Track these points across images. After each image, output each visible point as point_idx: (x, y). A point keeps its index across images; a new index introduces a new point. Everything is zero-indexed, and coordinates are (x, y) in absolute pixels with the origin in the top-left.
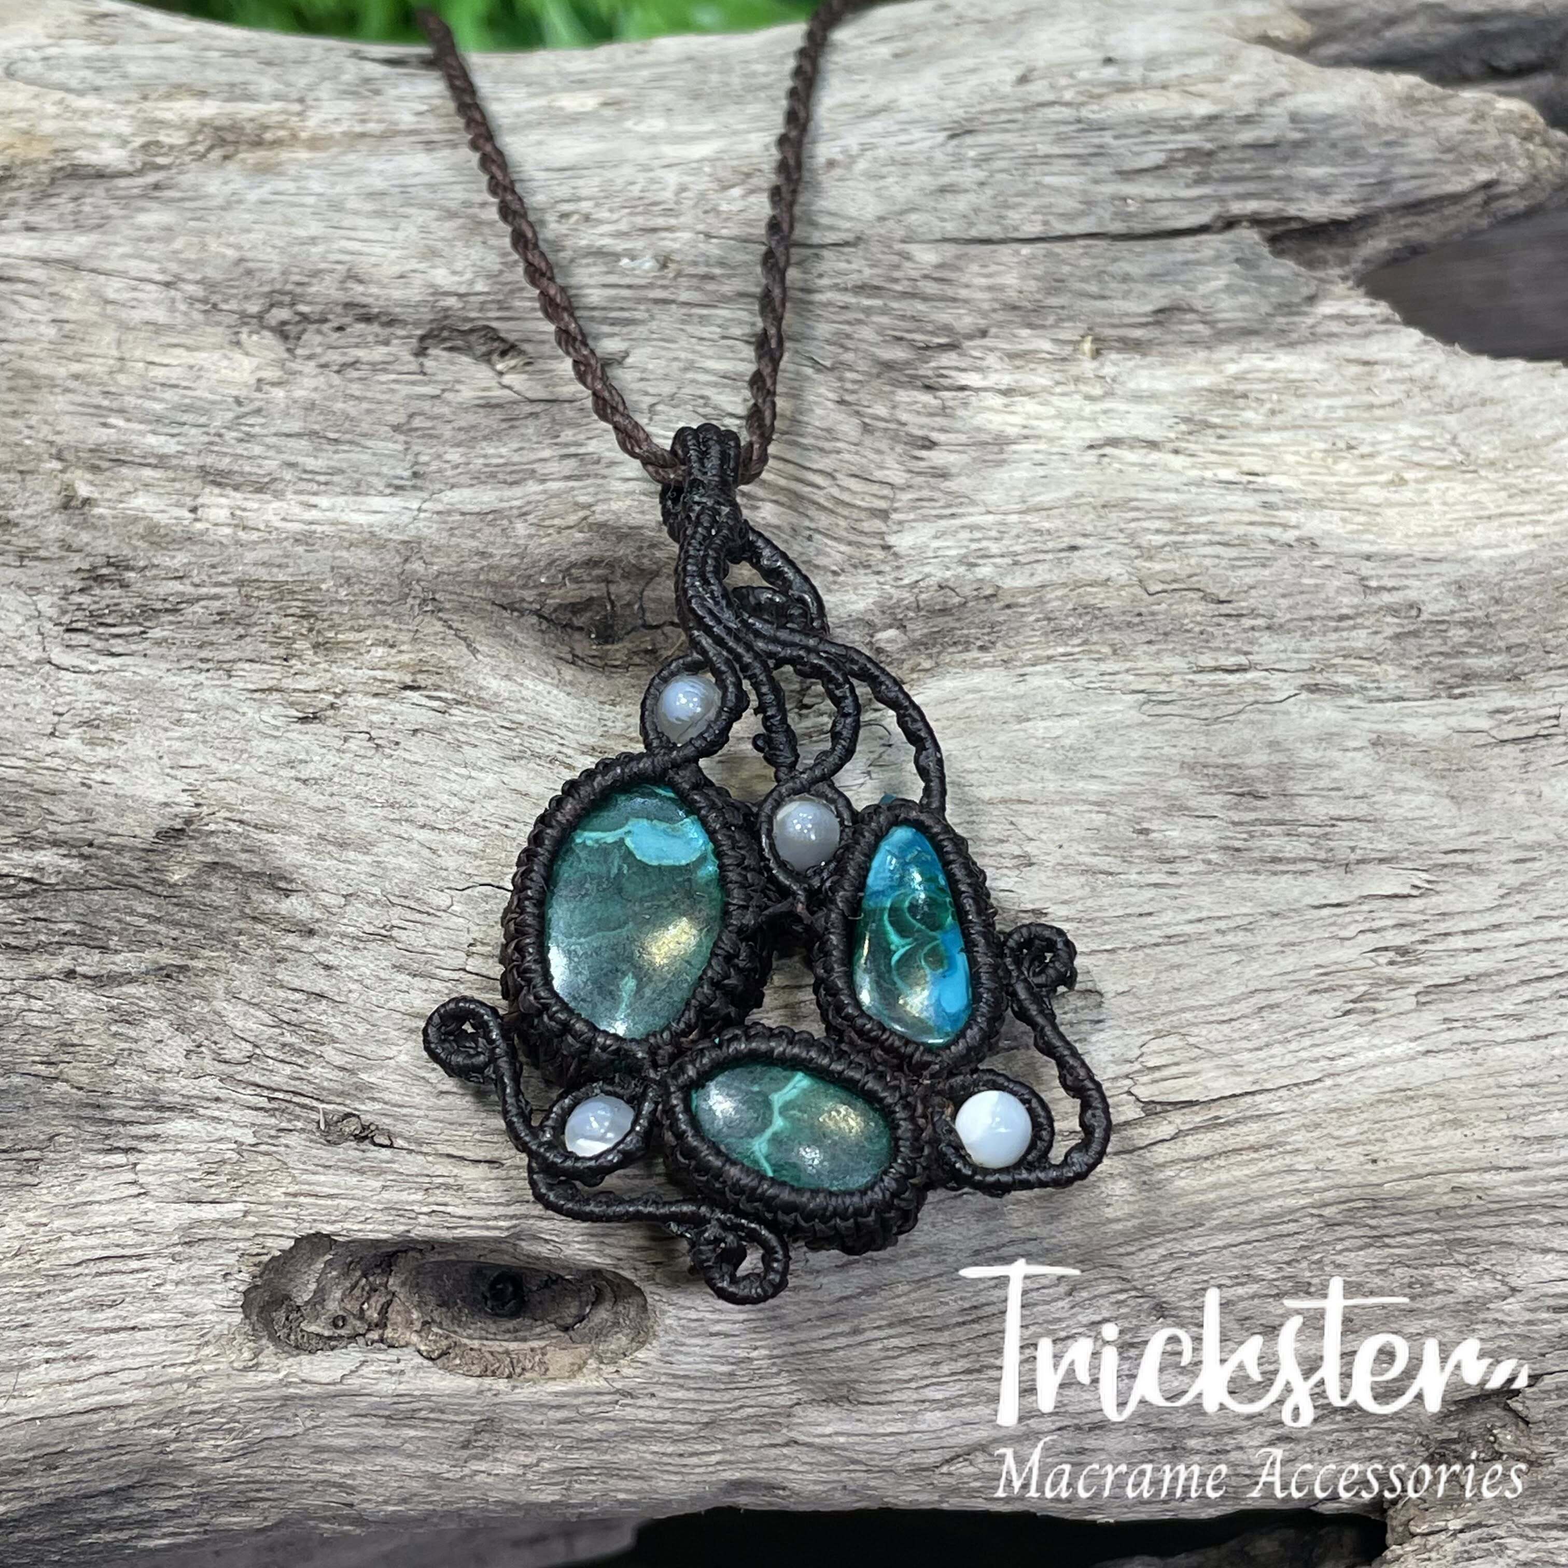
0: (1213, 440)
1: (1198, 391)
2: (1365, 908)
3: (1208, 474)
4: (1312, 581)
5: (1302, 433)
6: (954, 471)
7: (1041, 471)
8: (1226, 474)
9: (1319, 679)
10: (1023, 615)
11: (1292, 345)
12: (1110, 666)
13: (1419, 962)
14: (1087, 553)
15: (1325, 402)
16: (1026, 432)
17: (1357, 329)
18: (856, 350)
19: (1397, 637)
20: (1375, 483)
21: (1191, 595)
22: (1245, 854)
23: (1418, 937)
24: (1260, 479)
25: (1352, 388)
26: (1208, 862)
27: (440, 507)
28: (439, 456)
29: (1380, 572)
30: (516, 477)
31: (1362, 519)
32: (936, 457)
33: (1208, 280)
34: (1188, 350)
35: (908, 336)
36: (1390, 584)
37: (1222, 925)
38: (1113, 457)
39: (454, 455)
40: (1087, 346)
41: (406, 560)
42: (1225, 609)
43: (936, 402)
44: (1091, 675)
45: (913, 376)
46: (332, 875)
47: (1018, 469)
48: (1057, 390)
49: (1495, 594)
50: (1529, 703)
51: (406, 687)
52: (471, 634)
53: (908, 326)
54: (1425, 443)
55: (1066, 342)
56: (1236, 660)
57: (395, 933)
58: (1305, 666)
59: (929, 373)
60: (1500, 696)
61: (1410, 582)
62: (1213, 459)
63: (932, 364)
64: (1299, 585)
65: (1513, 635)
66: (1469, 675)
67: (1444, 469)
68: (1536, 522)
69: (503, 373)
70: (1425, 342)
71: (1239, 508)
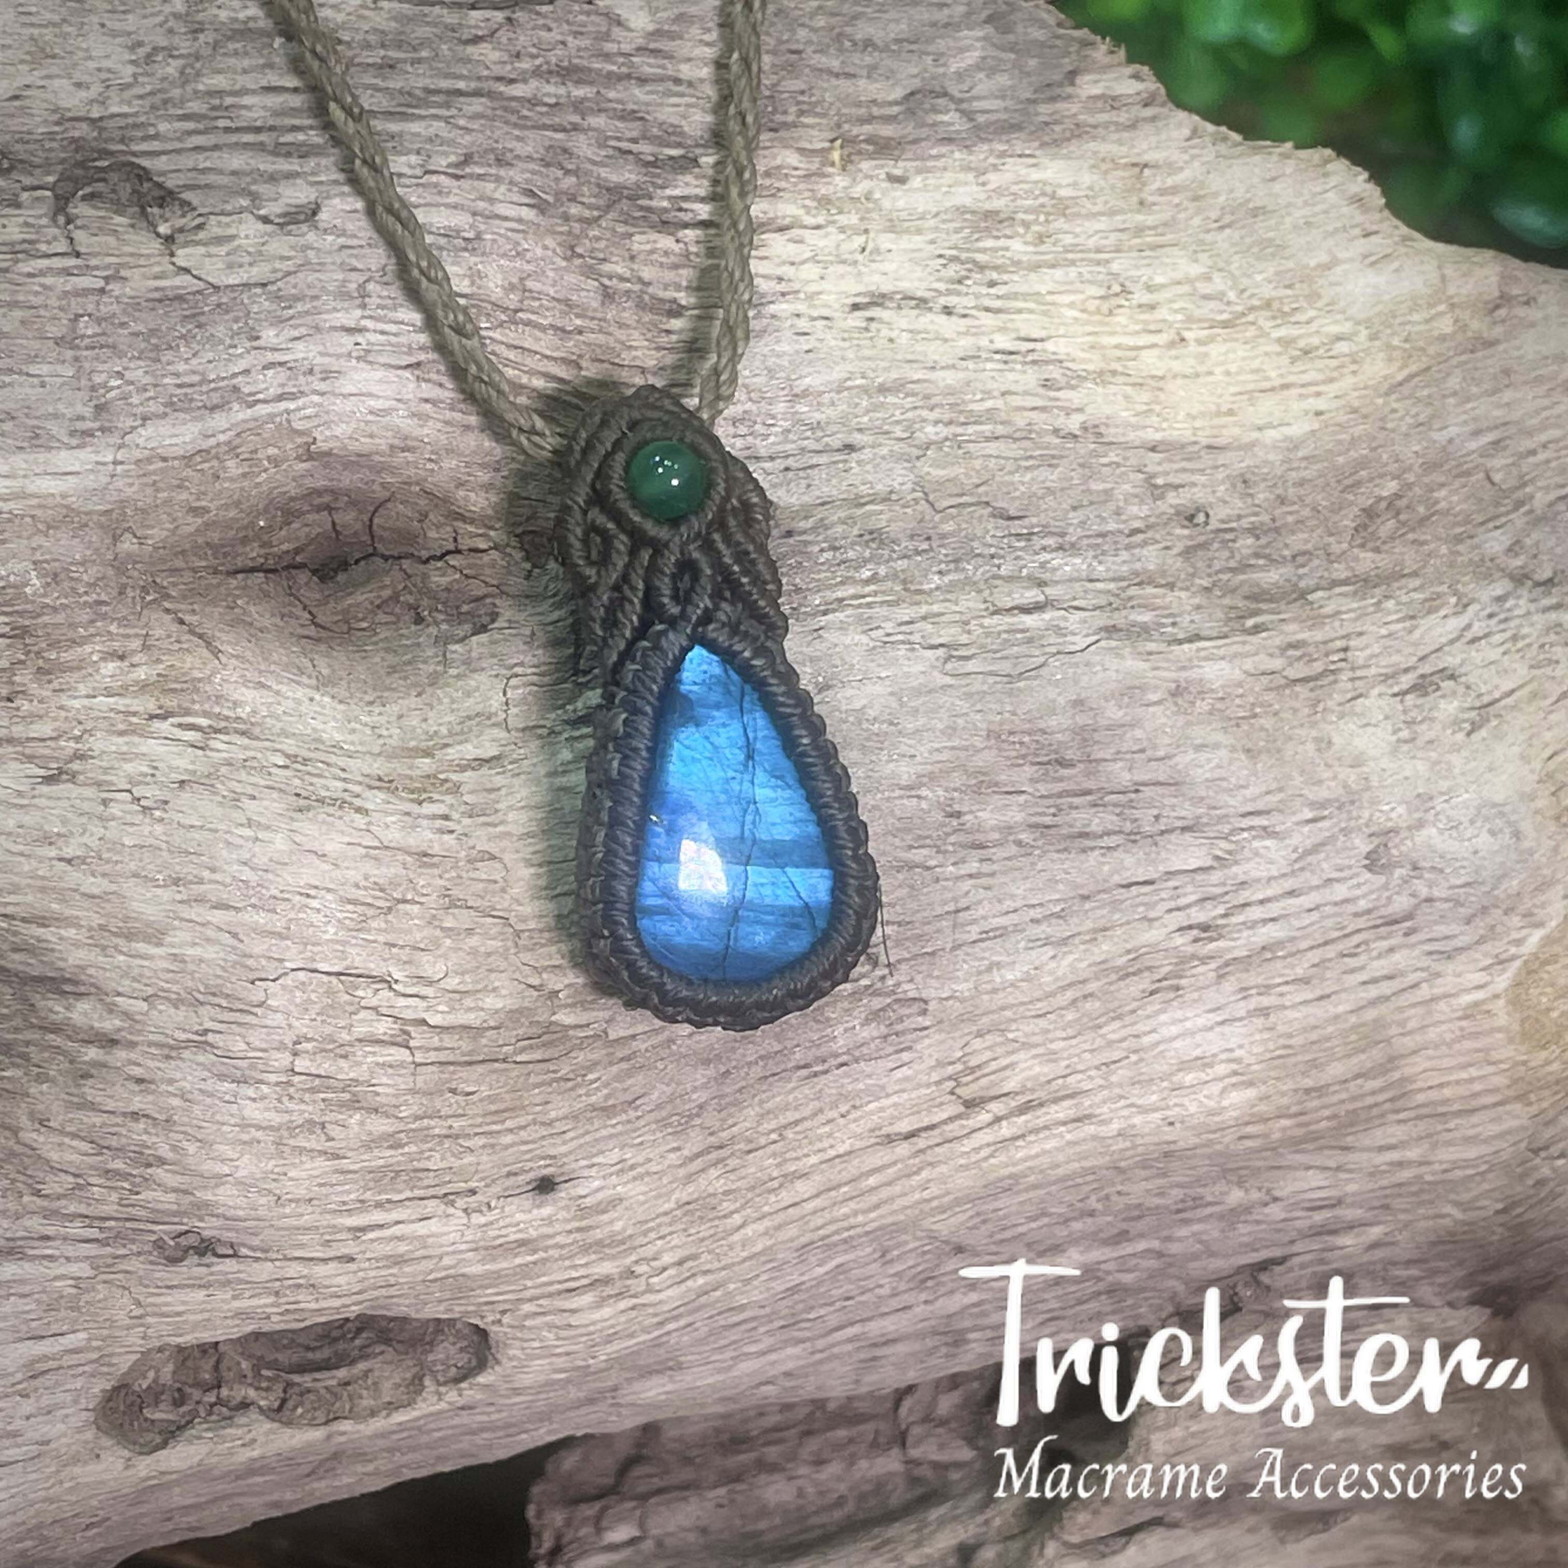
0: (984, 290)
1: (961, 210)
2: (1171, 884)
3: (984, 342)
4: (1101, 486)
5: (1073, 272)
7: (804, 343)
8: (1003, 342)
9: (1118, 619)
10: (806, 543)
11: (1056, 143)
12: (905, 613)
13: (1220, 937)
14: (867, 454)
15: (1094, 225)
16: (783, 287)
17: (1123, 117)
18: (575, 173)
19: (1187, 553)
20: (1154, 346)
21: (980, 511)
22: (1053, 831)
23: (1221, 910)
24: (1038, 346)
25: (1121, 204)
26: (1019, 843)
27: (138, 454)
28: (120, 375)
29: (1166, 466)
30: (216, 398)
31: (1145, 396)
33: (961, 50)
34: (944, 150)
35: (634, 147)
36: (1177, 481)
37: (1036, 913)
38: (881, 321)
39: (138, 373)
40: (836, 156)
41: (116, 539)
43: (677, 248)
44: (889, 627)
45: (649, 209)
46: (125, 975)
47: (778, 341)
48: (809, 220)
49: (1280, 491)
50: (1319, 635)
51: (152, 717)
52: (207, 627)
53: (632, 129)
54: (1204, 288)
55: (813, 151)
56: (1032, 595)
57: (210, 1037)
58: (1102, 601)
59: (665, 204)
60: (1291, 627)
61: (1196, 478)
62: (988, 320)
63: (668, 192)
64: (1088, 491)
65: (1297, 541)
66: (1259, 596)
67: (1225, 325)
68: (1318, 394)
69: (169, 240)
70: (1195, 133)
71: (1019, 388)
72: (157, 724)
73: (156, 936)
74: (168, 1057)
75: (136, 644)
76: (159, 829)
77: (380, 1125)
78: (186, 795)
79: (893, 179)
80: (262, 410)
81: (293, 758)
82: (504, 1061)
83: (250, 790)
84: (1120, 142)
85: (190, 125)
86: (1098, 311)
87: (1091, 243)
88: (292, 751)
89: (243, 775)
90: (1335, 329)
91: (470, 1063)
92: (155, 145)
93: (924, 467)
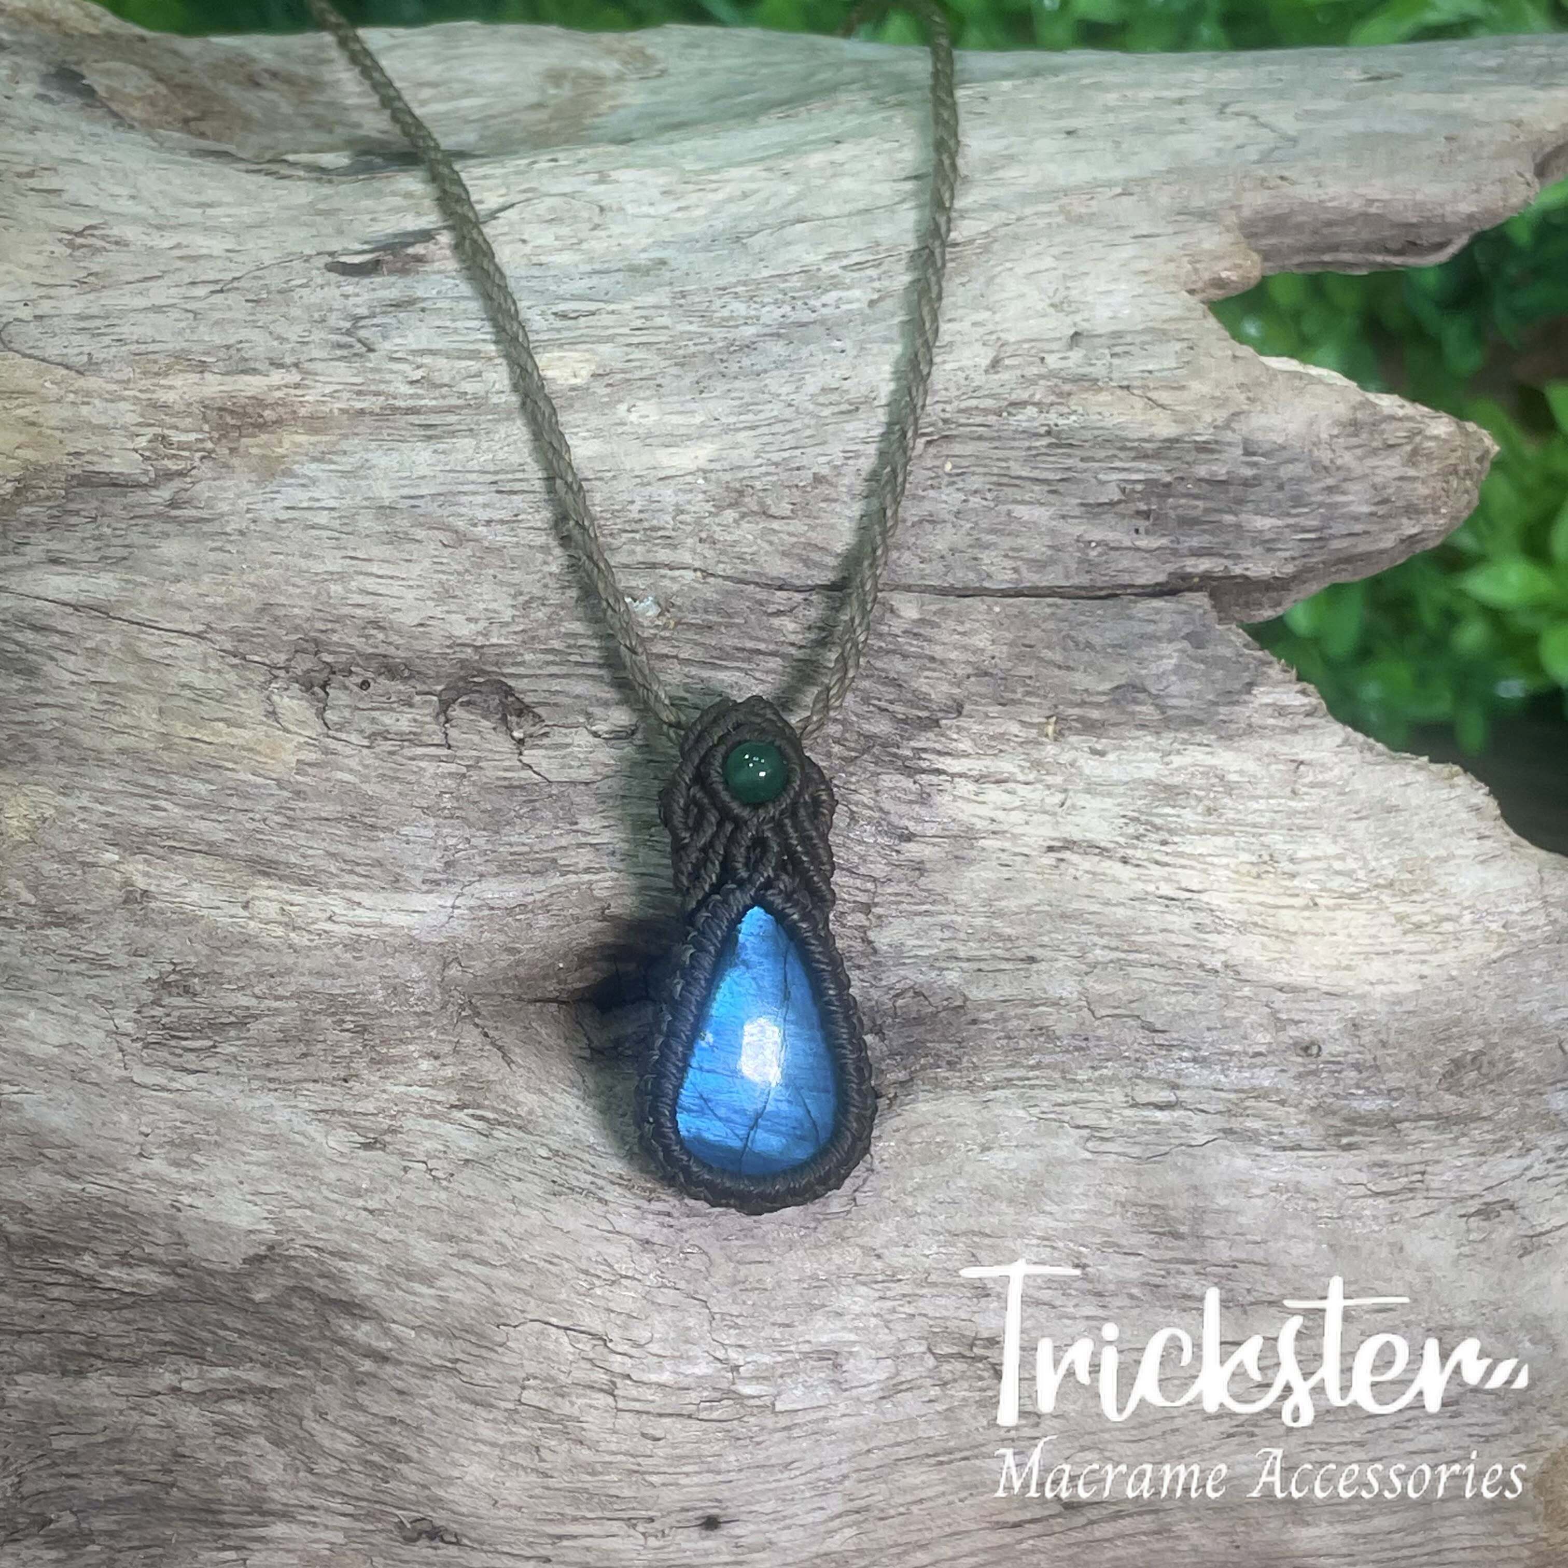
0: (1157, 847)
1: (1148, 782)
3: (1151, 888)
4: (1233, 1014)
5: (1232, 840)
6: (928, 866)
7: (1006, 873)
8: (1167, 890)
9: (1235, 1124)
10: (986, 1032)
11: (1230, 738)
12: (1060, 1096)
14: (1043, 966)
15: (1254, 805)
16: (994, 827)
17: (1286, 723)
19: (1300, 1076)
20: (1291, 907)
21: (1131, 1022)
22: (1160, 1290)
24: (1195, 896)
25: (1277, 791)
26: (1132, 1297)
27: (472, 902)
28: (468, 840)
29: (1289, 1005)
30: (537, 866)
31: (1279, 946)
32: (912, 849)
33: (1161, 658)
34: (1138, 733)
35: (891, 707)
36: (1297, 1017)
38: (1069, 862)
39: (480, 841)
40: (1050, 729)
41: (446, 966)
42: (1159, 1039)
43: (914, 788)
44: (1045, 1106)
45: (895, 755)
46: (402, 1307)
47: (985, 868)
48: (1021, 777)
49: (1383, 1036)
50: (1401, 1158)
51: (453, 1106)
52: (507, 1041)
53: (890, 693)
54: (1338, 865)
55: (1032, 725)
56: (1166, 1095)
57: (459, 1366)
58: (1221, 1107)
59: (909, 753)
60: (1379, 1149)
61: (1314, 1017)
62: (1156, 871)
63: (913, 744)
64: (1222, 1018)
65: (1393, 1079)
66: (1356, 1120)
67: (1352, 897)
68: (1424, 962)
69: (521, 742)
70: (1346, 742)
71: (1176, 927)
72: (457, 1114)
73: (428, 1278)
74: (425, 1377)
75: (447, 1048)
76: (443, 1195)
77: (584, 1454)
78: (467, 1172)
79: (1094, 752)
80: (572, 878)
81: (556, 1153)
82: (690, 1417)
83: (517, 1173)
84: (1283, 742)
85: (551, 658)
86: (1249, 874)
87: (1250, 819)
88: (555, 1146)
89: (514, 1161)
90: (1443, 911)
91: (660, 1415)
92: (521, 670)
93: (1089, 982)
